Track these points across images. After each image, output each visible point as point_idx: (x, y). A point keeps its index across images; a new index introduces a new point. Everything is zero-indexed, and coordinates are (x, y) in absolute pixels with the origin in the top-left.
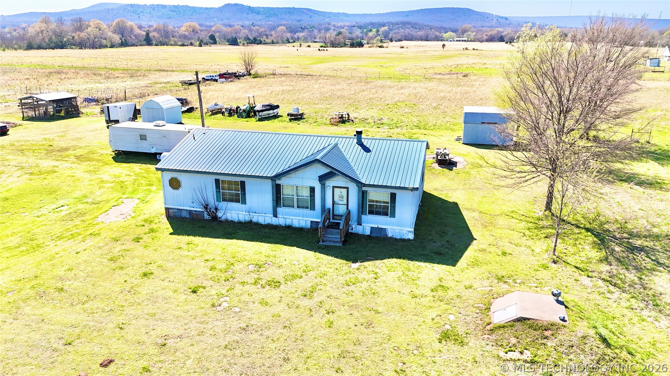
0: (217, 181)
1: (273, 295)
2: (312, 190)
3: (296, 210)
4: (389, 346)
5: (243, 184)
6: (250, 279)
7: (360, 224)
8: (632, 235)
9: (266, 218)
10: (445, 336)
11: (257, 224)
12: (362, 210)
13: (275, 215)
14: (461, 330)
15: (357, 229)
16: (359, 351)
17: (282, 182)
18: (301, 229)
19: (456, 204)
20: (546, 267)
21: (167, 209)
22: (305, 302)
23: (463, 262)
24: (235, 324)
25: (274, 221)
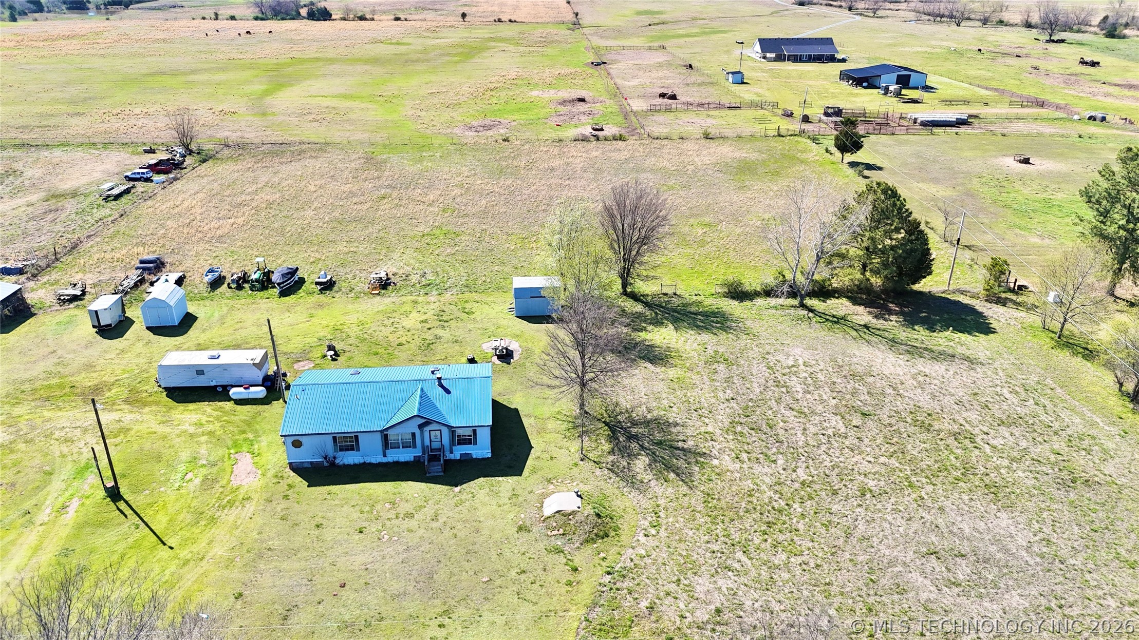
0: (334, 438)
1: (413, 523)
2: (413, 435)
3: (401, 450)
4: (491, 541)
5: (357, 437)
6: (392, 514)
7: (451, 452)
8: (635, 424)
9: (379, 459)
10: (520, 529)
11: (370, 464)
12: (452, 443)
13: (385, 456)
14: (528, 523)
15: (452, 457)
16: (476, 548)
17: (389, 432)
18: (406, 463)
19: (516, 410)
20: (576, 465)
21: (290, 464)
22: (435, 525)
23: (526, 472)
24: (401, 548)
25: (384, 460)
